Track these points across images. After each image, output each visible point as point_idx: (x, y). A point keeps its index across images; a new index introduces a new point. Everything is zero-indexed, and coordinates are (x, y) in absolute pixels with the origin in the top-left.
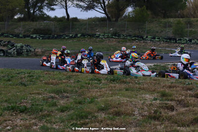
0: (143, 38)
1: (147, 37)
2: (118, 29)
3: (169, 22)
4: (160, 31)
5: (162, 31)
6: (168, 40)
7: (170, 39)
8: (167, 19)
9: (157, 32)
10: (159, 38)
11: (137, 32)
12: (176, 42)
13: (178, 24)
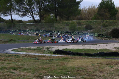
0: (52, 32)
1: (54, 31)
2: (39, 27)
3: (68, 23)
4: (63, 28)
5: (64, 28)
6: (66, 33)
7: (67, 32)
8: (67, 21)
9: (61, 28)
10: (61, 32)
11: (49, 29)
12: (70, 34)
13: (72, 24)
